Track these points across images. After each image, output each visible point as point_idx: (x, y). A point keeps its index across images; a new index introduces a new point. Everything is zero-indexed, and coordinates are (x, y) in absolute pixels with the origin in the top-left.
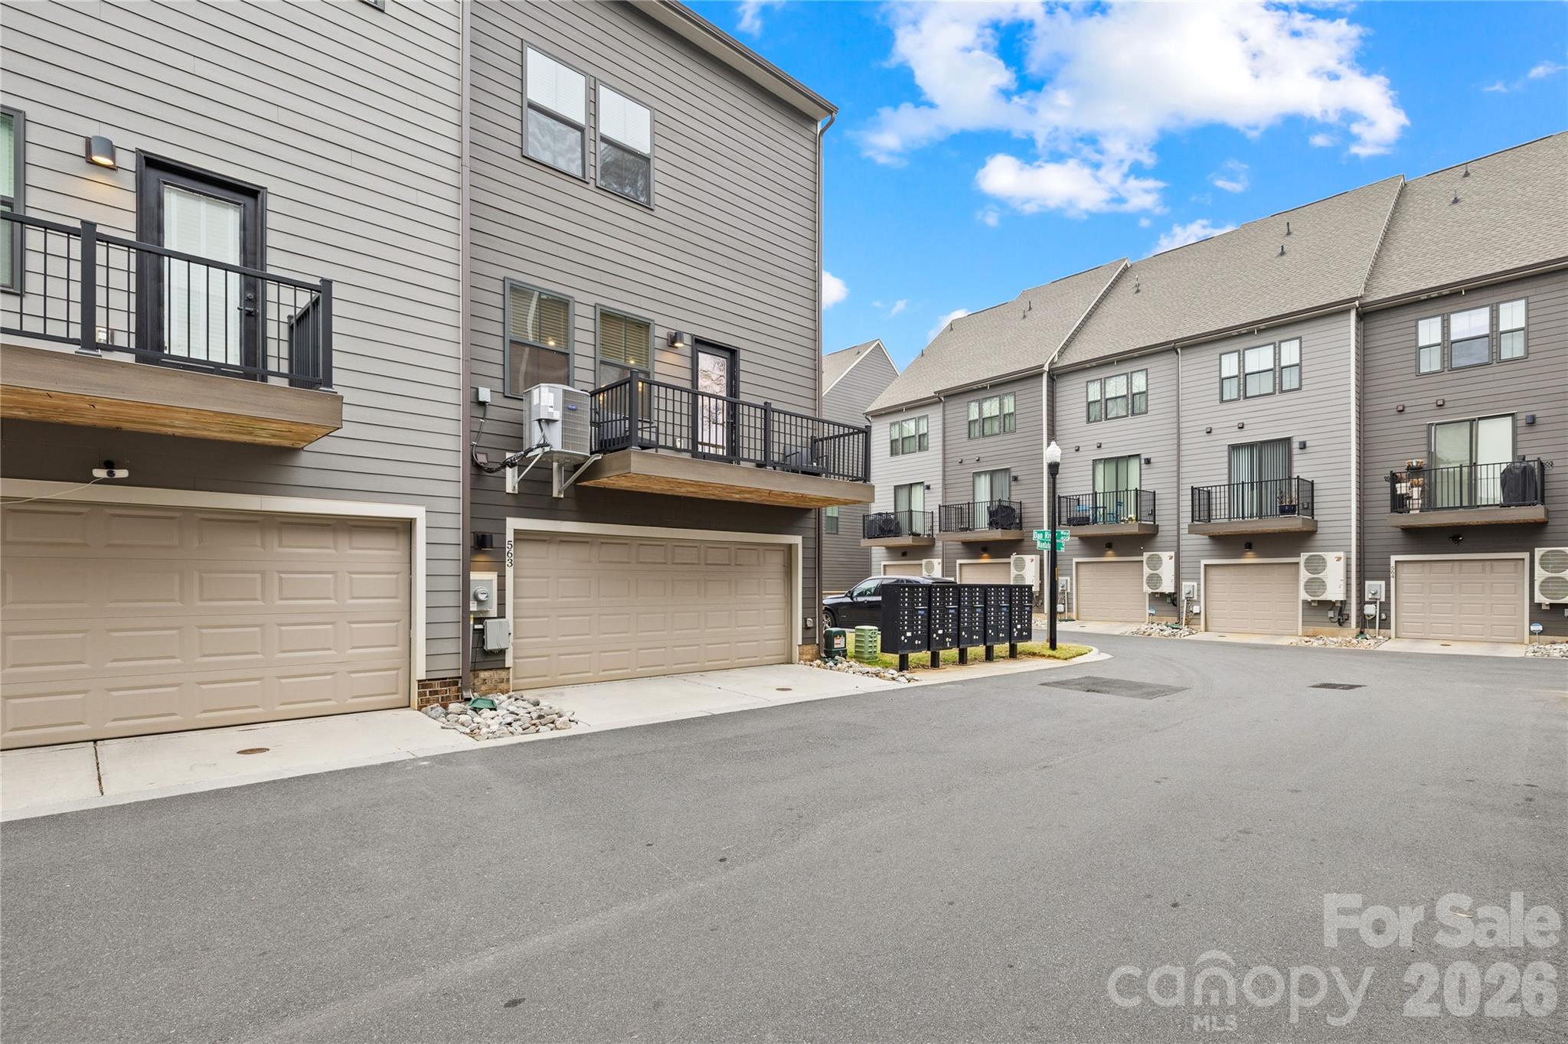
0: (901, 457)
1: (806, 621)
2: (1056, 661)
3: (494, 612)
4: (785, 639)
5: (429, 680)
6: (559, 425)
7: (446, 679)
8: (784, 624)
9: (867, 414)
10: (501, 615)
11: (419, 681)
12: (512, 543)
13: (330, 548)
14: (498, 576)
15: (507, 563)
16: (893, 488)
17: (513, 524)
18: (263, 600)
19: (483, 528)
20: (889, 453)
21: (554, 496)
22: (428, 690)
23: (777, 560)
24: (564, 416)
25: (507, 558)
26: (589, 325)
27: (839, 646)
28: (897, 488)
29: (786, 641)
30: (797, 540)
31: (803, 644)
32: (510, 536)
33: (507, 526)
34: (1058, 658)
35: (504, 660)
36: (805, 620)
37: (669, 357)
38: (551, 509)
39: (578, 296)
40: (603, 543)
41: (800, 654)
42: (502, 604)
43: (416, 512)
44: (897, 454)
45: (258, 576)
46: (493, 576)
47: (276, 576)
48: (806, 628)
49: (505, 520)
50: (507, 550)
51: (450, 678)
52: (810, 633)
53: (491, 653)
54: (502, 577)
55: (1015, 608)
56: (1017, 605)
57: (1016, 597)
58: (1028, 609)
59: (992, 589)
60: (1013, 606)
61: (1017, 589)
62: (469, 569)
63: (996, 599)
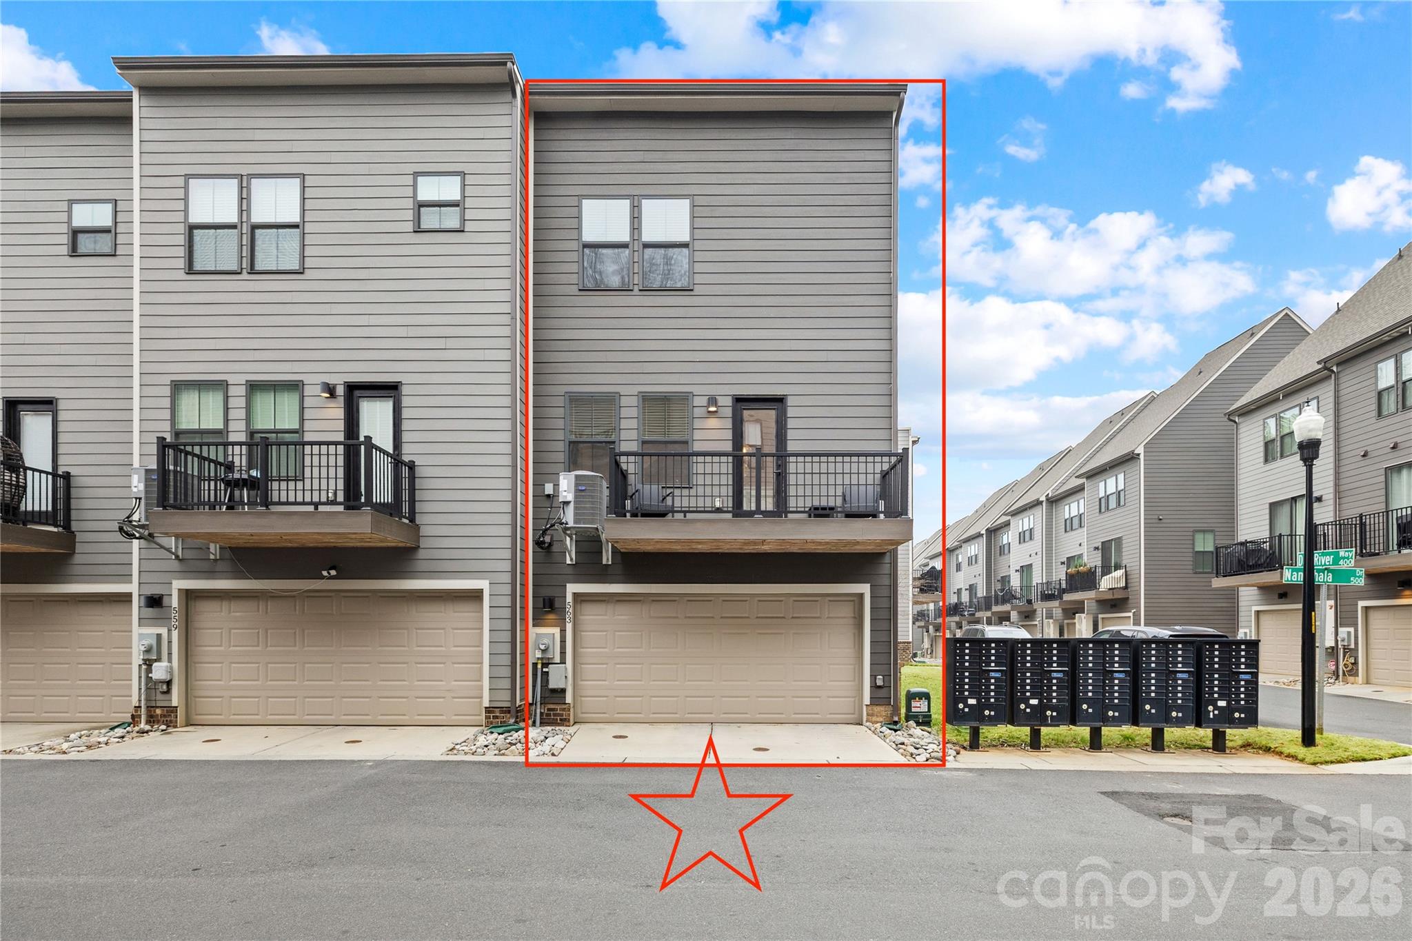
0: (1280, 463)
1: (875, 679)
2: (1296, 764)
3: (557, 659)
4: (855, 697)
5: (493, 707)
6: (572, 505)
7: (503, 708)
8: (854, 681)
9: (1230, 414)
10: (563, 662)
11: (486, 708)
12: (571, 604)
13: (442, 612)
14: (561, 630)
15: (567, 620)
16: (1267, 506)
17: (572, 588)
18: (408, 647)
19: (547, 592)
20: (1262, 459)
21: (604, 563)
22: (492, 715)
23: (846, 611)
24: (576, 497)
25: (567, 616)
26: (634, 412)
27: (918, 710)
28: (1274, 507)
29: (857, 698)
30: (865, 589)
31: (871, 704)
32: (569, 598)
33: (567, 590)
34: (1302, 761)
35: (565, 697)
36: (873, 677)
37: (713, 423)
38: (601, 574)
39: (623, 390)
40: (653, 601)
41: (868, 715)
42: (563, 653)
43: (483, 584)
44: (1274, 459)
45: (406, 631)
46: (556, 631)
47: (415, 630)
48: (875, 687)
49: (566, 586)
50: (567, 609)
51: (506, 708)
52: (882, 693)
53: (554, 691)
54: (563, 631)
55: (1212, 675)
56: (1217, 670)
57: (1212, 658)
58: (1248, 677)
59: (1153, 646)
60: (1204, 671)
61: (1217, 646)
62: (534, 626)
63: (1161, 660)
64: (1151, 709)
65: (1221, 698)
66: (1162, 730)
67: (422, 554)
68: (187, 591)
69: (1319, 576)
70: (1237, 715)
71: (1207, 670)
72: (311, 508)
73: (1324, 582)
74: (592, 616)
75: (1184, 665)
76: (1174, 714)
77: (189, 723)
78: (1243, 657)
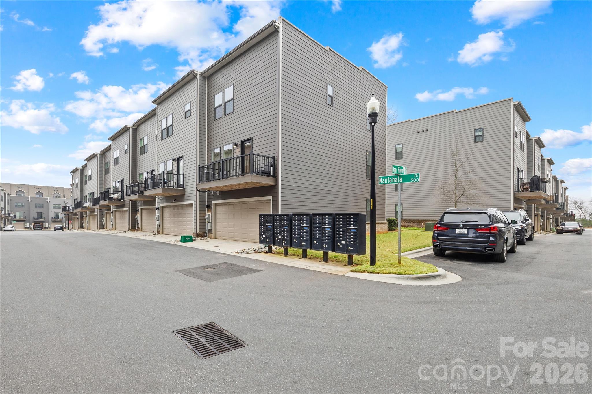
10: (211, 222)
11: (193, 233)
12: (213, 206)
15: (212, 210)
17: (213, 202)
18: (186, 218)
21: (218, 195)
22: (194, 235)
26: (223, 151)
34: (370, 272)
35: (211, 232)
37: (237, 150)
38: (218, 198)
39: (221, 146)
40: (229, 204)
42: (211, 219)
43: (193, 202)
50: (212, 208)
51: (196, 233)
53: (209, 230)
54: (211, 213)
55: (339, 229)
56: (341, 227)
57: (339, 222)
58: (354, 231)
59: (317, 216)
60: (336, 227)
61: (341, 216)
62: (207, 212)
63: (320, 222)
64: (316, 243)
65: (343, 240)
66: (328, 253)
67: (186, 195)
68: (163, 206)
69: (395, 180)
70: (349, 248)
71: (337, 227)
72: (173, 188)
73: (398, 182)
74: (219, 209)
75: (329, 225)
76: (324, 246)
77: (163, 234)
78: (352, 221)
